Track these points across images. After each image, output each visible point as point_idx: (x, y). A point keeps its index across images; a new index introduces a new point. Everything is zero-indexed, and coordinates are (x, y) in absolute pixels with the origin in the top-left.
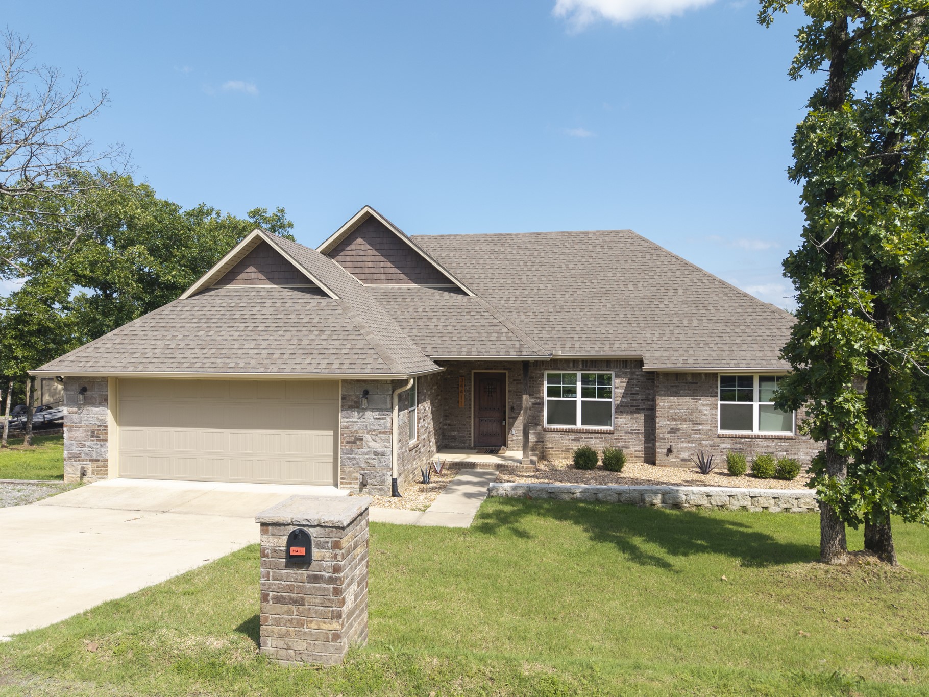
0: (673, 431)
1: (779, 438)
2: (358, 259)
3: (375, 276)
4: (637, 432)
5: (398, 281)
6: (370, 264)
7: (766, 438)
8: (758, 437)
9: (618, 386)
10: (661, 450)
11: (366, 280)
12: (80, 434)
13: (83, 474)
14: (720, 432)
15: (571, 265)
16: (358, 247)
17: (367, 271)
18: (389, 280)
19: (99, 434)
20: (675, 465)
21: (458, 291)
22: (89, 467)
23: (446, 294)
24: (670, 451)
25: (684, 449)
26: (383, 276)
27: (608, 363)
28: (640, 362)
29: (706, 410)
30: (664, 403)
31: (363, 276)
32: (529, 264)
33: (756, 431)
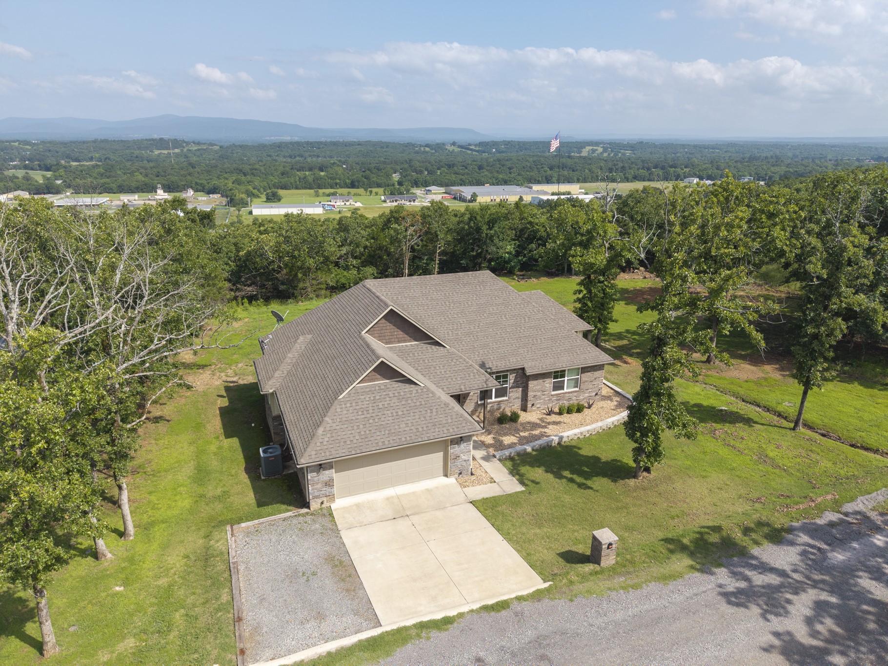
0: (535, 396)
1: (573, 392)
2: (383, 332)
3: (393, 340)
4: (518, 398)
5: (405, 341)
6: (389, 334)
7: (569, 393)
8: (566, 393)
9: (511, 378)
10: (529, 405)
11: (387, 343)
12: (319, 486)
13: (322, 503)
14: (553, 393)
15: (470, 303)
16: (381, 325)
17: (387, 338)
18: (399, 342)
19: (329, 484)
20: (534, 411)
21: (438, 344)
22: (325, 499)
23: (433, 347)
24: (533, 405)
25: (538, 403)
26: (396, 340)
27: (507, 371)
28: (523, 369)
29: (547, 385)
30: (532, 384)
31: (384, 341)
32: (447, 303)
33: (566, 390)
